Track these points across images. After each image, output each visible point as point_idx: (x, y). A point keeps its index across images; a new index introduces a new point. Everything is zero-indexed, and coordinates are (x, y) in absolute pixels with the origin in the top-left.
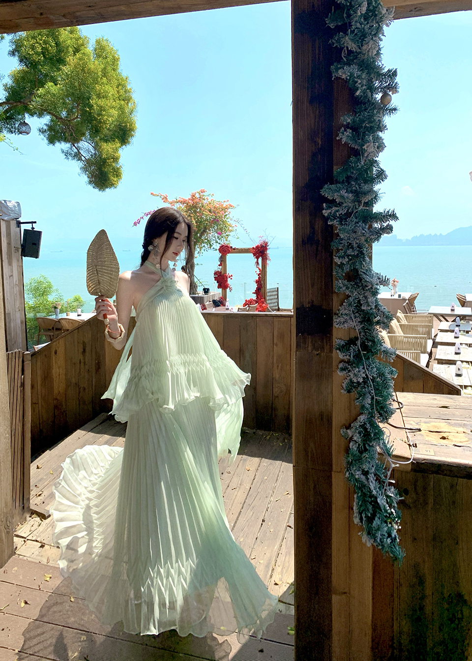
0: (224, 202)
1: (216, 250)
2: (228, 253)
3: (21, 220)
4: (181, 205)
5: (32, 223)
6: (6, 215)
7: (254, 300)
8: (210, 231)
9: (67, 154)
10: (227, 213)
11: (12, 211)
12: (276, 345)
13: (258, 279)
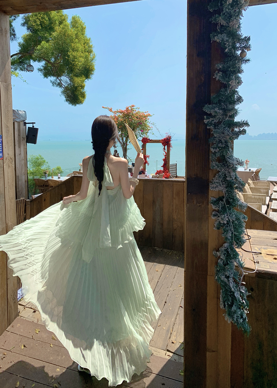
0: (146, 112)
1: (140, 141)
2: (147, 143)
3: (27, 121)
4: (120, 114)
5: (33, 123)
6: (18, 119)
7: (162, 171)
8: (137, 129)
9: (53, 83)
10: (147, 119)
11: (21, 116)
12: (175, 199)
13: (164, 158)
